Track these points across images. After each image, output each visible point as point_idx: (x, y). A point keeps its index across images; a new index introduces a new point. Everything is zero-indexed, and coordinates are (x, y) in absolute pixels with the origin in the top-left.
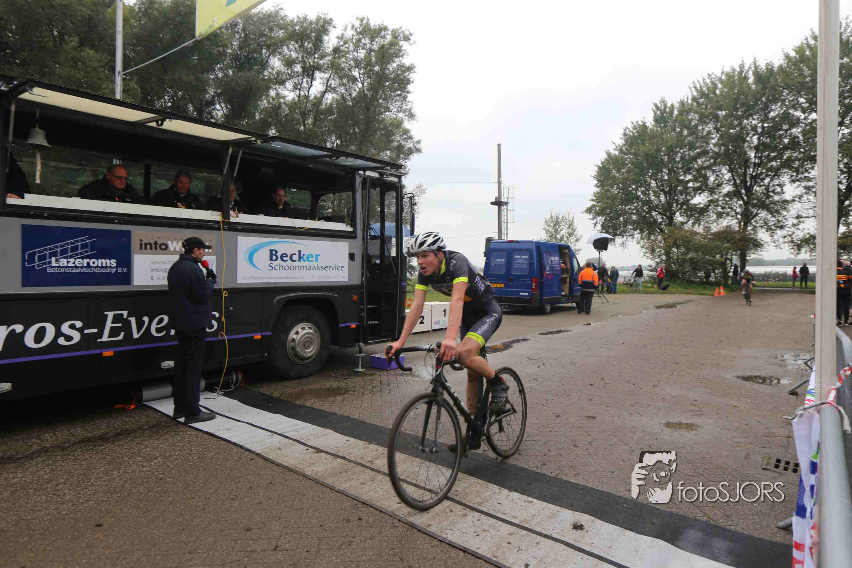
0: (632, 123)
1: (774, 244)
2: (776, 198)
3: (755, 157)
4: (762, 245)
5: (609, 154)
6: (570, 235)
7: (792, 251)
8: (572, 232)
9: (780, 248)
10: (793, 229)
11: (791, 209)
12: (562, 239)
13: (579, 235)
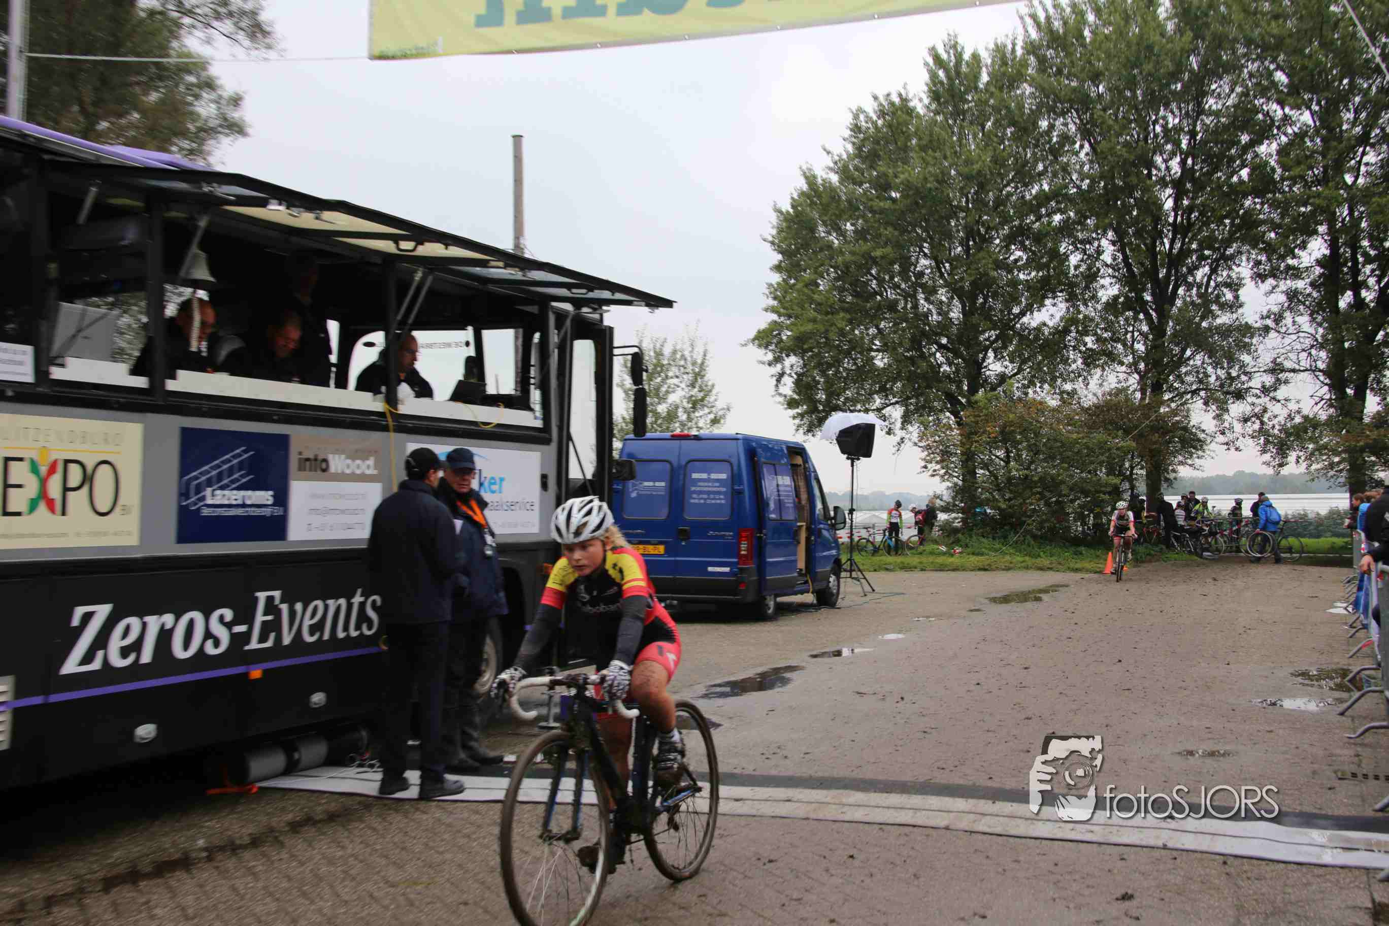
0: (876, 98)
1: (1221, 439)
2: (1224, 319)
3: (1176, 208)
4: (1199, 440)
5: (810, 179)
6: (694, 407)
7: (1267, 457)
8: (700, 395)
9: (1237, 449)
10: (1264, 400)
11: (1261, 348)
12: (671, 416)
13: (720, 404)
